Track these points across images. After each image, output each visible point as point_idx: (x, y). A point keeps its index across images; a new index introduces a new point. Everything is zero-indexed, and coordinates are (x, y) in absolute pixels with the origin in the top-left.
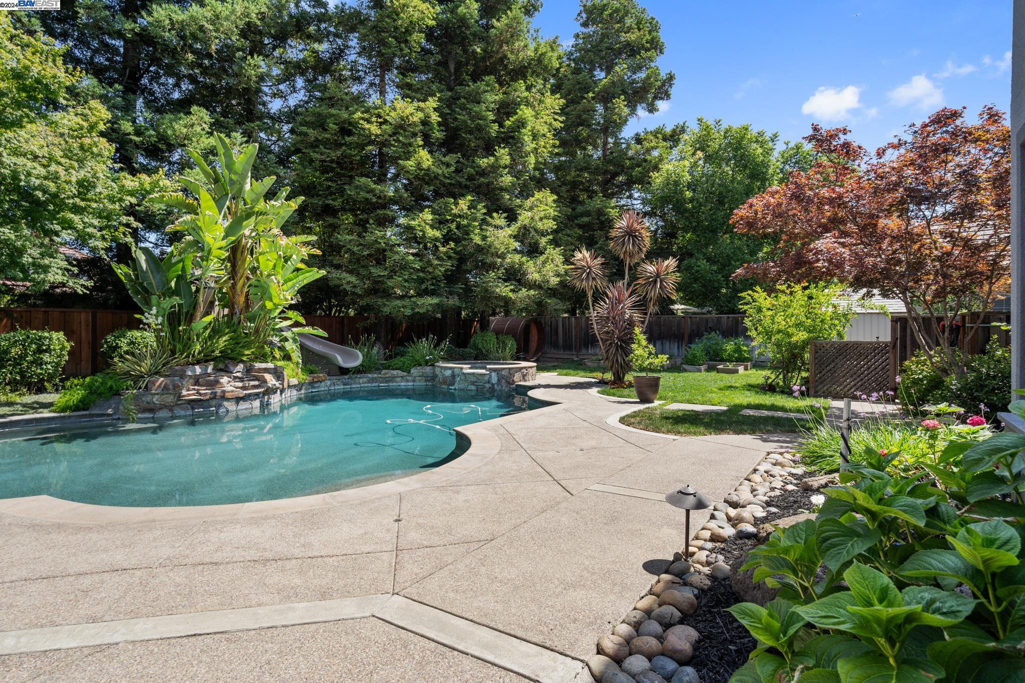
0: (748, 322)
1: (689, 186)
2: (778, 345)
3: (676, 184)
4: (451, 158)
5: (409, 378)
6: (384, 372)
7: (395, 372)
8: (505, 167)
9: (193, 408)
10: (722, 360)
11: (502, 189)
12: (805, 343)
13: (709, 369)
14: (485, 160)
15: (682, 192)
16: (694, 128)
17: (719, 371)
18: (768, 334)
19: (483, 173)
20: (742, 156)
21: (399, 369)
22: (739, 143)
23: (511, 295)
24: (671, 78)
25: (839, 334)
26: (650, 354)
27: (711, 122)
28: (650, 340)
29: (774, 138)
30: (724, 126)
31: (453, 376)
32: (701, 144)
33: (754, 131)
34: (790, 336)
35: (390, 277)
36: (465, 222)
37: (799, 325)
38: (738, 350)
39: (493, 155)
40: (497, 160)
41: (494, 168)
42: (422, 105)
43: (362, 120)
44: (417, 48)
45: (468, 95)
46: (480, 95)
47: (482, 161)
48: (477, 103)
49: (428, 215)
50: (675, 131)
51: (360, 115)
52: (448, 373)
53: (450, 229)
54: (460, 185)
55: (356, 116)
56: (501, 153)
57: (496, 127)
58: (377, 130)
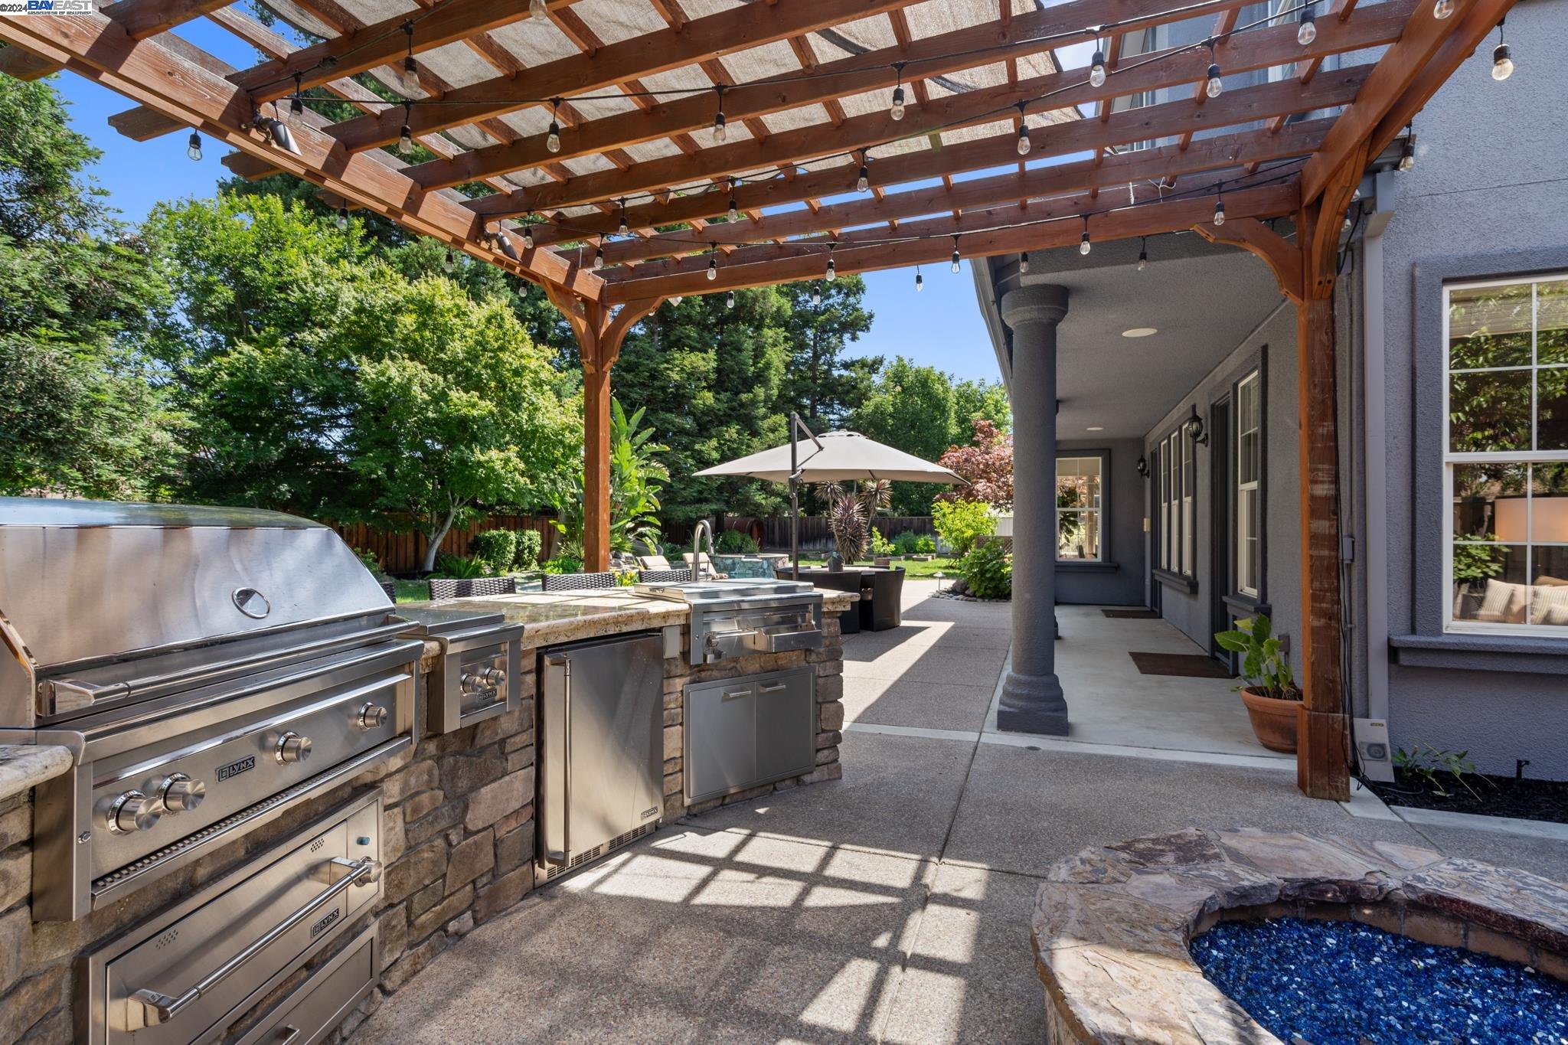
0: (936, 523)
1: (892, 415)
2: (956, 539)
4: (723, 396)
8: (762, 401)
10: (916, 552)
11: (756, 418)
12: (972, 538)
13: (907, 559)
15: (886, 421)
16: (890, 360)
17: (914, 560)
18: (951, 532)
19: (742, 405)
20: (928, 393)
22: (926, 381)
23: (763, 502)
24: (871, 316)
25: (992, 532)
26: (884, 544)
27: (906, 362)
28: (883, 536)
29: (951, 378)
30: (916, 365)
31: (734, 564)
32: (898, 377)
33: (937, 370)
34: (963, 533)
35: (684, 489)
36: (735, 446)
37: (968, 526)
38: (927, 544)
39: (753, 392)
40: (755, 396)
41: (753, 403)
42: (704, 355)
43: (668, 369)
44: (698, 309)
45: (732, 343)
46: (742, 345)
47: (744, 397)
48: (740, 350)
49: (714, 443)
50: (875, 362)
51: (666, 365)
52: (729, 562)
53: (723, 451)
54: (730, 416)
55: (662, 366)
56: (760, 392)
57: (752, 369)
58: (677, 377)
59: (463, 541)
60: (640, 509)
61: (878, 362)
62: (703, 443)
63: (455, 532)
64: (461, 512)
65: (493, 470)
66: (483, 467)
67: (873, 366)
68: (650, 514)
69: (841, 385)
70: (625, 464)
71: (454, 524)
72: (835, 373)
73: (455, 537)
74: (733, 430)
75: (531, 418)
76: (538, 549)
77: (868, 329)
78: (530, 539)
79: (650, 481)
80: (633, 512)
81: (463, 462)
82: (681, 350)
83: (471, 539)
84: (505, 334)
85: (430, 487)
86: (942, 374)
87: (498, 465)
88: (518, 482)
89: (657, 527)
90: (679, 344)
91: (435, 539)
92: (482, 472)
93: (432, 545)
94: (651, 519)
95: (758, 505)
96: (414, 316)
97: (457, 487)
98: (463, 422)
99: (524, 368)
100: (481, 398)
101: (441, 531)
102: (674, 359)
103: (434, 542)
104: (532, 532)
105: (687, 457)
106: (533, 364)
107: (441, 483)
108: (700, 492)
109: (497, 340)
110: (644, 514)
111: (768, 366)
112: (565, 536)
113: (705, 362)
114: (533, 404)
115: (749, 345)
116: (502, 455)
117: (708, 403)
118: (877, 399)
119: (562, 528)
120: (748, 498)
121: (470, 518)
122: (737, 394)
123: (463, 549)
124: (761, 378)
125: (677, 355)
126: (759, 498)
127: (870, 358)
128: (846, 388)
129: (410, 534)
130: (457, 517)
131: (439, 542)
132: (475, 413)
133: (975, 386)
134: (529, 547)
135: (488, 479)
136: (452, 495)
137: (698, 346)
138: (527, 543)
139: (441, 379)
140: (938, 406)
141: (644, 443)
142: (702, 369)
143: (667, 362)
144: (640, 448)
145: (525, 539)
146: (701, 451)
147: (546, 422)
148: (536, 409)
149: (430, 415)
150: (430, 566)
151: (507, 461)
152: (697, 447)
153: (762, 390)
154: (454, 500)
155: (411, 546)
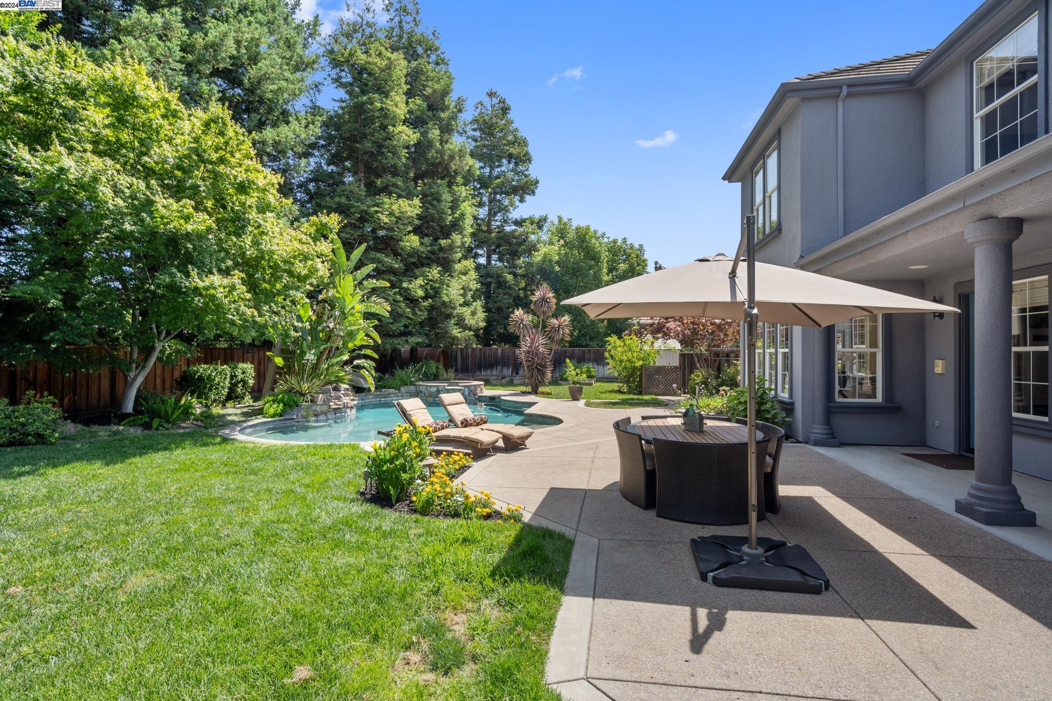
0: (607, 354)
1: (558, 263)
2: (626, 368)
3: (551, 261)
4: (427, 240)
5: (399, 394)
6: (383, 390)
7: (391, 390)
8: (459, 247)
9: (335, 414)
14: (444, 241)
15: (553, 267)
16: (553, 219)
18: (622, 362)
19: (441, 249)
20: (587, 247)
21: (393, 388)
22: (584, 237)
23: (459, 335)
24: (537, 182)
27: (565, 220)
29: (603, 235)
30: (575, 224)
32: (561, 232)
33: (592, 229)
34: (633, 363)
35: (392, 323)
36: (437, 285)
38: (589, 371)
39: (450, 239)
40: (452, 242)
41: (451, 248)
42: (410, 202)
43: (377, 212)
44: (404, 160)
45: (432, 194)
46: (441, 196)
47: (443, 242)
48: (439, 201)
49: (420, 281)
50: (540, 221)
51: (376, 208)
52: (434, 389)
53: (427, 290)
54: (429, 258)
55: (373, 209)
56: (456, 238)
57: (450, 218)
58: (386, 220)
59: (168, 376)
60: (358, 343)
61: (544, 219)
62: (410, 281)
63: (159, 365)
64: (166, 347)
65: (213, 298)
66: (201, 295)
67: (540, 223)
68: (367, 347)
69: (515, 238)
70: (348, 299)
71: (159, 359)
72: (508, 229)
73: (159, 371)
74: (436, 271)
75: (256, 243)
76: (251, 382)
77: (534, 193)
78: (244, 373)
79: (368, 316)
80: (351, 345)
81: (174, 288)
82: (390, 194)
83: (177, 375)
84: (227, 143)
85: (129, 318)
86: (595, 232)
87: (220, 294)
88: (244, 314)
89: (372, 358)
90: (386, 190)
91: (136, 376)
92: (198, 301)
93: (132, 384)
94: (369, 352)
95: (455, 338)
96: (107, 110)
97: (163, 319)
98: (174, 241)
99: (251, 182)
100: (196, 209)
101: (144, 367)
102: (383, 203)
103: (134, 380)
104: (245, 366)
105: (395, 294)
106: (261, 183)
107: (144, 313)
108: (406, 326)
109: (217, 149)
110: (362, 347)
111: (462, 215)
112: (282, 368)
113: (411, 208)
114: (259, 226)
115: (446, 197)
116: (226, 281)
117: (414, 245)
118: (544, 250)
119: (279, 361)
120: (446, 332)
121: (178, 352)
122: (436, 239)
123: (168, 384)
124: (456, 226)
125: (386, 200)
126: (456, 332)
127: (537, 217)
128: (519, 241)
129: (105, 371)
130: (162, 351)
131: (140, 380)
132: (190, 228)
133: (620, 242)
134: (243, 380)
135: (205, 310)
136: (158, 327)
137: (404, 194)
138: (240, 376)
139: (142, 185)
140: (593, 256)
141: (364, 279)
142: (409, 214)
143: (377, 205)
144: (360, 283)
145: (239, 373)
146: (408, 289)
147: (275, 248)
148: (263, 233)
149: (127, 227)
150: (129, 407)
151: (233, 288)
152: (405, 285)
153: (459, 237)
154: (159, 333)
155: (106, 383)
